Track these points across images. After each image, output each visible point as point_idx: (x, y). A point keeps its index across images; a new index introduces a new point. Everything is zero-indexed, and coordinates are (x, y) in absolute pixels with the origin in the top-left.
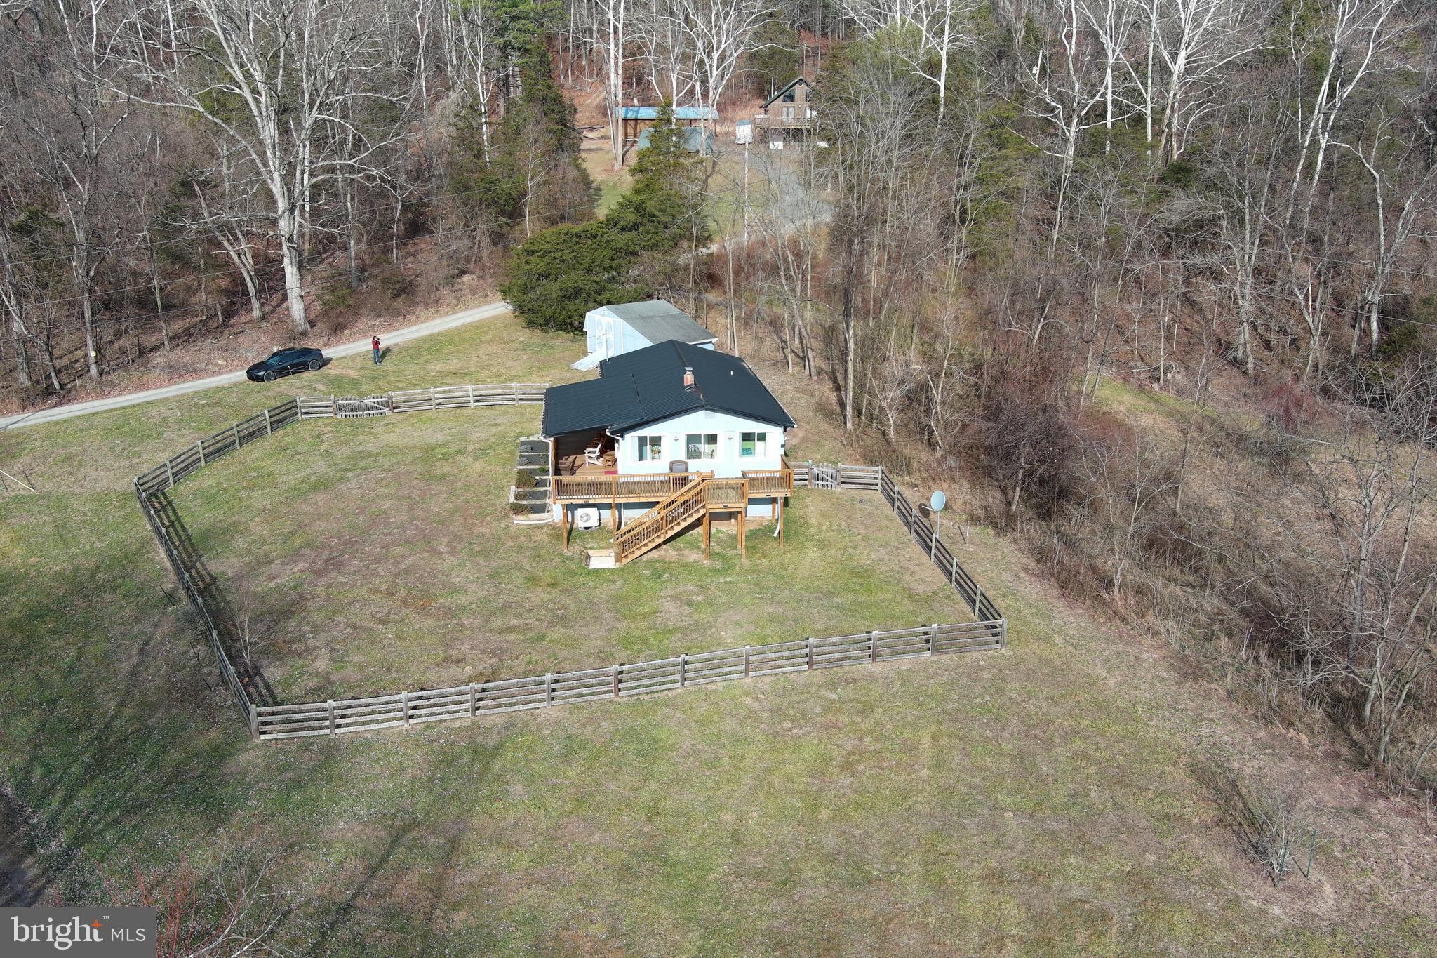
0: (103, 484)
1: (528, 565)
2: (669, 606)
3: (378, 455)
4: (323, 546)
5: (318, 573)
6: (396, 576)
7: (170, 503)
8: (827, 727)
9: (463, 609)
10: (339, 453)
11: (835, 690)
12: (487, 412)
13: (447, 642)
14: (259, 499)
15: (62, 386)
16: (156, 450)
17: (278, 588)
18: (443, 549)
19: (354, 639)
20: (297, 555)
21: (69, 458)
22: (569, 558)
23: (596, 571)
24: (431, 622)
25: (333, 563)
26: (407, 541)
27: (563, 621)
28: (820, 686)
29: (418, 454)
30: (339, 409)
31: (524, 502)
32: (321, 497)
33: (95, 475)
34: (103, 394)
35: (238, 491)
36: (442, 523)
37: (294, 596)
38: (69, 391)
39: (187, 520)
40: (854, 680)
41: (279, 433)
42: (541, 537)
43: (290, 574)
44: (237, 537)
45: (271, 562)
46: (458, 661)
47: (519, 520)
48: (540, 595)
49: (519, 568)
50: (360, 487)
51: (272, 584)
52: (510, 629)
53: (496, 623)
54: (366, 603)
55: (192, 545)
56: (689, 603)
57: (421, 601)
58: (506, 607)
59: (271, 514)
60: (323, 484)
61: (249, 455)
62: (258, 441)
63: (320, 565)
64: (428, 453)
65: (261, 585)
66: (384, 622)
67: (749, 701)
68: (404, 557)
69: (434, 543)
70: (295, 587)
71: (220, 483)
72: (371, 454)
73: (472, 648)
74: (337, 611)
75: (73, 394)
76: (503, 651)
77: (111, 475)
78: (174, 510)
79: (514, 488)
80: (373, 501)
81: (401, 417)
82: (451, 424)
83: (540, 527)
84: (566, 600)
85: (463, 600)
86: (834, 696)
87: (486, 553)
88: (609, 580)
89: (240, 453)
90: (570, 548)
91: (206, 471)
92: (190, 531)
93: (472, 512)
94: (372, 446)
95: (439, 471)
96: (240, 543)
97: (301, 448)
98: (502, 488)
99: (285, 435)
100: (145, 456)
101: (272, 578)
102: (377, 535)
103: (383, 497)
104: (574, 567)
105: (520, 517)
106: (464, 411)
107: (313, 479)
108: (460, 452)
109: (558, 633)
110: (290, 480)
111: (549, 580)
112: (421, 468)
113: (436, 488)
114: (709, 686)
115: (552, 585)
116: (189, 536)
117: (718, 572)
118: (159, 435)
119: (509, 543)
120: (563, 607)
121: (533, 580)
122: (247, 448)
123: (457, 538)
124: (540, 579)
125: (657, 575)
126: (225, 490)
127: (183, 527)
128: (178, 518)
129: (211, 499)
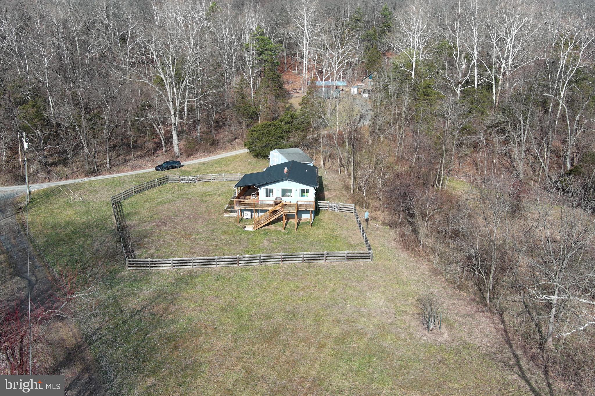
0: (103, 199)
1: (224, 228)
2: (265, 242)
3: (189, 194)
4: (162, 219)
5: (158, 226)
6: (182, 229)
7: (121, 205)
8: (301, 278)
9: (199, 239)
10: (177, 193)
11: (309, 269)
12: (229, 183)
13: (191, 248)
14: (148, 205)
15: (98, 170)
16: (120, 190)
17: (146, 230)
18: (199, 222)
19: (164, 245)
20: (154, 221)
21: (94, 191)
22: (239, 227)
23: (246, 231)
24: (188, 242)
25: (164, 223)
26: (189, 219)
27: (230, 244)
28: (305, 267)
29: (201, 194)
30: (181, 180)
31: (229, 210)
32: (167, 205)
33: (101, 196)
34: (110, 173)
35: (142, 203)
36: (202, 214)
37: (149, 232)
38: (100, 172)
39: (125, 210)
40: (317, 267)
41: (160, 187)
42: (232, 220)
43: (149, 226)
44: (138, 215)
45: (145, 222)
46: (193, 253)
47: (226, 215)
48: (226, 237)
49: (222, 228)
50: (180, 203)
51: (144, 229)
52: (212, 246)
53: (208, 243)
54: (171, 235)
55: (124, 217)
56: (272, 242)
57: (187, 236)
58: (214, 239)
59: (150, 209)
60: (169, 202)
61: (149, 193)
62: (153, 189)
63: (160, 224)
64: (204, 194)
65: (140, 229)
66: (174, 241)
67: (279, 270)
68: (186, 223)
69: (197, 220)
70: (150, 230)
71: (137, 200)
72: (187, 194)
73: (199, 250)
74: (161, 237)
75: (101, 173)
76: (208, 251)
77: (106, 196)
78: (122, 207)
79: (227, 205)
80: (182, 207)
81: (201, 183)
82: (215, 186)
83: (232, 217)
84: (233, 239)
85: (201, 236)
86: (308, 270)
87: (212, 224)
88: (249, 234)
89: (147, 192)
90: (240, 224)
91: (134, 197)
92: (124, 213)
93: (212, 212)
94: (188, 192)
95: (206, 199)
96: (138, 217)
97: (165, 191)
98: (224, 205)
99: (162, 188)
100: (117, 191)
101: (144, 227)
102: (180, 217)
103: (186, 206)
104: (239, 230)
105: (227, 214)
106: (221, 182)
107: (166, 200)
108: (215, 194)
109: (227, 247)
110: (159, 200)
111: (230, 233)
112: (200, 198)
113: (203, 204)
114: (269, 265)
115: (230, 234)
116: (123, 214)
117: (285, 234)
118: (123, 185)
119: (221, 222)
120: (231, 241)
121: (225, 232)
122: (149, 190)
123: (205, 219)
124: (227, 232)
125: (265, 233)
126: (139, 202)
127: (123, 212)
128: (122, 209)
129: (133, 205)
